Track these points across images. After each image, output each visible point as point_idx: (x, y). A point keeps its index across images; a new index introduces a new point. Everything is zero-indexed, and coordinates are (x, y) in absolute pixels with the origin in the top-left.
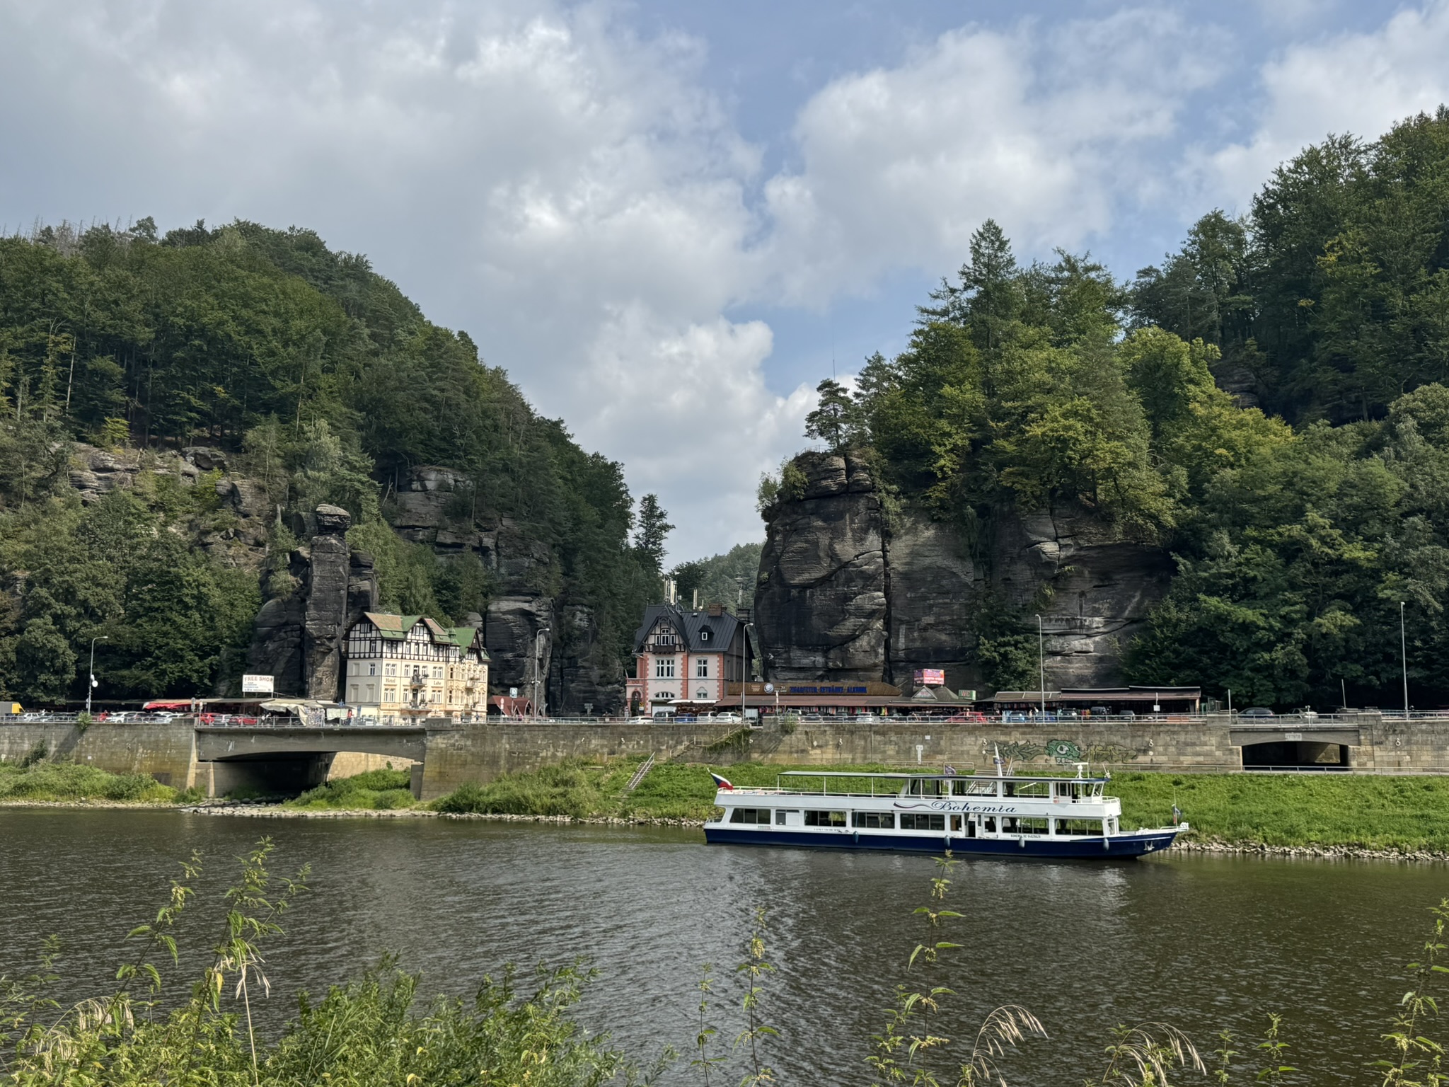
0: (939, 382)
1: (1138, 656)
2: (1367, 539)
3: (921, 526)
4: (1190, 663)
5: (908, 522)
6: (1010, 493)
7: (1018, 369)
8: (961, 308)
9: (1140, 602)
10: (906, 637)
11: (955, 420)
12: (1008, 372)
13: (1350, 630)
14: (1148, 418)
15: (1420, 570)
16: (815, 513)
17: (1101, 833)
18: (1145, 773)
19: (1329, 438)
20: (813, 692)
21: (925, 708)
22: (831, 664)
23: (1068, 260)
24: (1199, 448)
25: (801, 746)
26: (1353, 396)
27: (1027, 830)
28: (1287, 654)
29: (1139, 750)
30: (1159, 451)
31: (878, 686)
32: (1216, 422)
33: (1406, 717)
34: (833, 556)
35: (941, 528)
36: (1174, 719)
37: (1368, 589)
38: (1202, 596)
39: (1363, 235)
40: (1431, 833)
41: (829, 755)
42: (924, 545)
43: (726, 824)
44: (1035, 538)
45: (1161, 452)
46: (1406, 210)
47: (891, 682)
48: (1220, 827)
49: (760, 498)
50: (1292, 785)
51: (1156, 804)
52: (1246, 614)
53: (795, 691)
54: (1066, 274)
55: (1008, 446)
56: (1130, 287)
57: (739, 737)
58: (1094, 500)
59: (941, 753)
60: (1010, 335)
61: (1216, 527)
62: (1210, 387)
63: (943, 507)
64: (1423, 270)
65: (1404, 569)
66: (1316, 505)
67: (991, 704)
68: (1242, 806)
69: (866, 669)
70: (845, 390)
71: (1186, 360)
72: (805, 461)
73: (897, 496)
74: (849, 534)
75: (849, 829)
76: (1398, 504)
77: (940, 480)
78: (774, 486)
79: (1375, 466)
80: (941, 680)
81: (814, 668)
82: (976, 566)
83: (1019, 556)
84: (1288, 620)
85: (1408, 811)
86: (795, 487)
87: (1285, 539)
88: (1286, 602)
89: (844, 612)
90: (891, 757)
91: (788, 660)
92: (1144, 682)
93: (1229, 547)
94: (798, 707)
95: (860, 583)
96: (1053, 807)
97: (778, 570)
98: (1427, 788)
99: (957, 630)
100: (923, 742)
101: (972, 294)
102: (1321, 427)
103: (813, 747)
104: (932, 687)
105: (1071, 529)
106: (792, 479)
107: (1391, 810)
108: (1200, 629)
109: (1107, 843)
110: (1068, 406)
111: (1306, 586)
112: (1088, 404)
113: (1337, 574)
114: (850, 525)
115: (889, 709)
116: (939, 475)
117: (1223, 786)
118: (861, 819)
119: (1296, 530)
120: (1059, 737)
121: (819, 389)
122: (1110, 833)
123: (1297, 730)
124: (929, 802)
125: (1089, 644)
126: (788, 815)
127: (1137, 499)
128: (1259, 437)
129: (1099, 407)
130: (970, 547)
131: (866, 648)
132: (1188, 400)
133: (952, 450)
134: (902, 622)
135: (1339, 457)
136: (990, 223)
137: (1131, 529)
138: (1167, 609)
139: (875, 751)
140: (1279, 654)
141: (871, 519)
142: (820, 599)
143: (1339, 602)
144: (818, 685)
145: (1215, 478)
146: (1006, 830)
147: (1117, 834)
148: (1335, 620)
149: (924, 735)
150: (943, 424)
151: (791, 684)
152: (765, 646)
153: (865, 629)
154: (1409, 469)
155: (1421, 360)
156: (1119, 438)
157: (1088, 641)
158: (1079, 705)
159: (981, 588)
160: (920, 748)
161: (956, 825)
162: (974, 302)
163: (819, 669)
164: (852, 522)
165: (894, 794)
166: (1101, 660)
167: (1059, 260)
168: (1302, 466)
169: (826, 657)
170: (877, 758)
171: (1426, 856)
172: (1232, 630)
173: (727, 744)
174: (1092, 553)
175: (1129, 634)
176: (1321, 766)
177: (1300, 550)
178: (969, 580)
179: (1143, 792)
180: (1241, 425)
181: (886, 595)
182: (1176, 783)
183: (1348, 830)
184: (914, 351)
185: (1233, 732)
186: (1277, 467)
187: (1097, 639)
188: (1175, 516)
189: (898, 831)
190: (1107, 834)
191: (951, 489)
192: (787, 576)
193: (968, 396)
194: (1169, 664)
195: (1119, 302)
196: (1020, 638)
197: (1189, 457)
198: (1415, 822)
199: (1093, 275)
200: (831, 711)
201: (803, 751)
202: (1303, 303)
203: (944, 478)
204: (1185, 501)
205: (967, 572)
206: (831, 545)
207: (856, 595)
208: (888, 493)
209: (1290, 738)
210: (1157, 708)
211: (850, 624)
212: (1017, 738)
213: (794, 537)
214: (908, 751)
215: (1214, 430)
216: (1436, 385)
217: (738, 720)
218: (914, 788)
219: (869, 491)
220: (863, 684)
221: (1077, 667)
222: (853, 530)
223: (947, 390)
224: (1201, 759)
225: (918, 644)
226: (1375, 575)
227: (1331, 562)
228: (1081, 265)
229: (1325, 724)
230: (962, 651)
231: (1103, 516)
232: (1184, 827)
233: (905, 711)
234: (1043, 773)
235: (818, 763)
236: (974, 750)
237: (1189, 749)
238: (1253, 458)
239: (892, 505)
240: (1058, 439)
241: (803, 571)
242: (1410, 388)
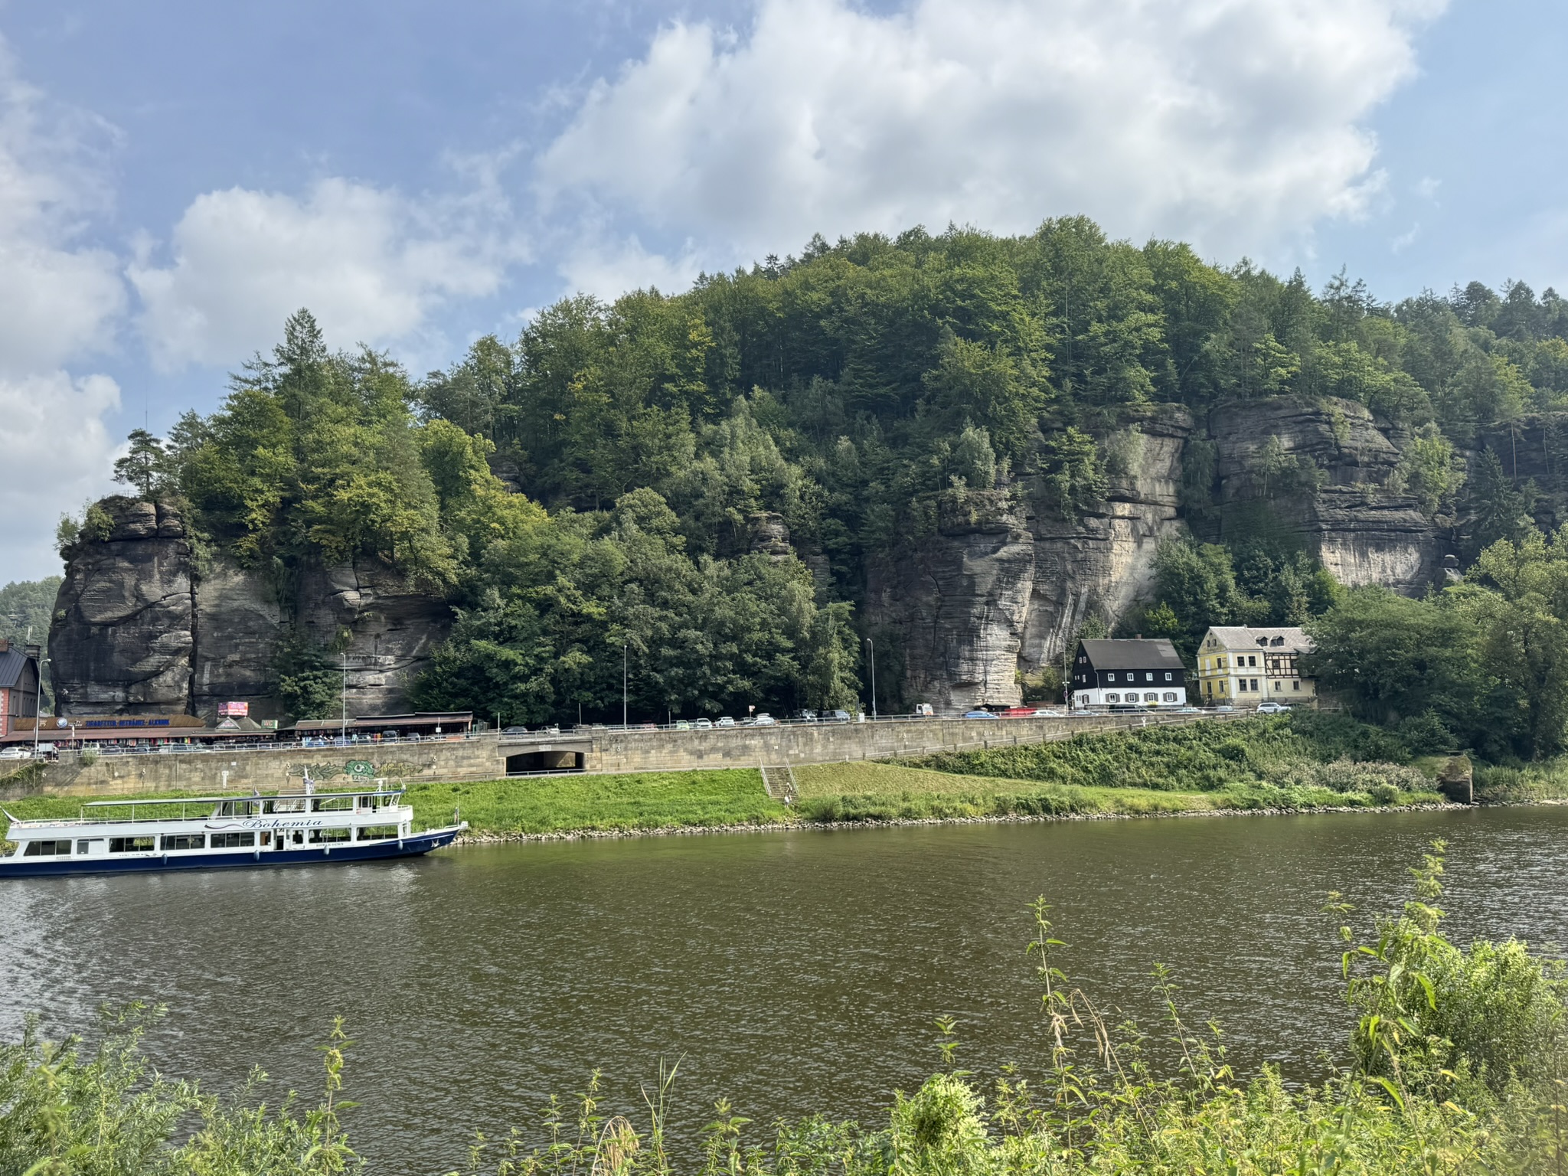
0: (253, 444)
1: (424, 687)
2: (599, 598)
3: (231, 572)
4: (464, 693)
5: (218, 567)
6: (316, 549)
7: (328, 440)
8: (275, 381)
9: (425, 644)
10: (211, 672)
11: (268, 478)
12: (318, 442)
13: (585, 666)
14: (437, 493)
15: (636, 622)
16: (121, 554)
17: (396, 836)
18: (429, 784)
19: (574, 521)
20: (112, 725)
21: (228, 738)
22: (131, 699)
23: (370, 354)
24: (478, 521)
25: (101, 777)
26: (589, 492)
27: (332, 839)
28: (539, 685)
29: (424, 765)
30: (446, 521)
31: (180, 718)
32: (492, 502)
33: (625, 730)
34: (139, 596)
35: (250, 575)
36: (452, 738)
37: (598, 636)
38: (473, 642)
39: (599, 372)
40: (641, 814)
41: (131, 784)
42: (232, 589)
43: (19, 858)
44: (338, 587)
45: (448, 523)
46: (630, 358)
47: (194, 714)
48: (488, 823)
49: (60, 536)
50: (543, 785)
51: (438, 808)
52: (507, 653)
53: (91, 725)
54: (368, 365)
55: (317, 507)
56: (422, 385)
57: (30, 772)
58: (392, 558)
59: (246, 777)
60: (320, 410)
61: (489, 585)
62: (486, 472)
63: (252, 556)
64: (641, 405)
65: (624, 621)
66: (563, 571)
67: (292, 732)
68: (506, 805)
69: (169, 703)
70: (157, 441)
71: (469, 450)
72: (110, 504)
73: (208, 543)
74: (157, 576)
75: (158, 852)
76: (622, 574)
77: (251, 532)
78: (74, 527)
79: (607, 544)
80: (245, 712)
81: (113, 702)
82: (282, 610)
83: (323, 602)
84: (540, 659)
85: (625, 800)
86: (100, 529)
87: (541, 596)
88: (540, 645)
89: (148, 649)
90: (197, 783)
91: (85, 695)
92: (426, 709)
93: (498, 601)
94: (95, 740)
95: (166, 622)
96: (356, 818)
97: (78, 609)
98: (639, 782)
99: (261, 667)
100: (230, 768)
101: (286, 369)
102: (568, 513)
103: (114, 778)
104: (236, 718)
105: (371, 581)
106: (96, 521)
107: (614, 799)
108: (474, 666)
109: (401, 845)
110: (372, 478)
111: (555, 632)
112: (390, 478)
113: (577, 624)
114: (158, 568)
115: (192, 740)
116: (251, 527)
117: (491, 790)
118: (169, 842)
119: (550, 590)
120: (357, 758)
121: (131, 437)
122: (404, 835)
123: (548, 743)
124: (240, 822)
125: (382, 678)
126: (91, 844)
127: (428, 558)
128: (523, 517)
129: (398, 481)
130: (278, 593)
131: (171, 683)
132: (469, 483)
133: (263, 506)
134: (207, 659)
135: (581, 536)
136: (304, 311)
137: (421, 582)
138: (446, 649)
139: (179, 778)
140: (533, 685)
141: (180, 563)
142: (122, 637)
143: (578, 645)
144: (117, 718)
145: (490, 546)
146: (312, 841)
147: (409, 836)
148: (575, 658)
149: (230, 761)
150: (256, 482)
151: (86, 718)
152: (57, 682)
153: (169, 666)
154: (629, 548)
155: (637, 470)
156: (415, 508)
157: (381, 676)
158: (372, 730)
159: (286, 629)
160: (226, 774)
161: (266, 839)
162: (286, 376)
163: (118, 703)
164: (161, 564)
165: (204, 818)
166: (390, 691)
167: (360, 352)
168: (554, 541)
169: (127, 692)
170: (181, 785)
171: (636, 832)
172: (498, 666)
173: (16, 779)
174: (389, 602)
175: (415, 670)
176: (564, 770)
177: (551, 605)
178: (275, 622)
179: (428, 799)
180: (510, 506)
181: (193, 634)
182: (455, 790)
183: (583, 818)
184: (228, 413)
185: (500, 746)
186: (537, 541)
187: (389, 674)
188: (458, 575)
189: (208, 850)
190: (401, 836)
191: (261, 542)
192: (87, 614)
193: (280, 458)
194: (448, 693)
195: (411, 396)
196: (319, 673)
197: (469, 528)
198: (630, 808)
199: (391, 370)
200: (130, 743)
201: (102, 782)
202: (557, 417)
203: (255, 530)
204: (465, 562)
205: (273, 615)
206: (137, 587)
207: (161, 633)
208: (199, 540)
209: (543, 749)
210: (438, 730)
211: (153, 661)
212: (319, 761)
213: (97, 577)
214: (214, 777)
215: (490, 508)
216: (648, 489)
217: (27, 755)
218: (226, 809)
219: (179, 537)
220: (166, 717)
221: (370, 698)
222: (160, 572)
223: (260, 451)
224: (474, 769)
225: (222, 679)
226: (603, 625)
227: (573, 615)
228: (380, 360)
229: (567, 737)
230: (266, 685)
231: (398, 571)
232: (465, 825)
233: (209, 741)
234: (341, 790)
235: (119, 793)
236: (278, 773)
237: (465, 762)
238: (518, 532)
239: (202, 550)
240: (363, 504)
241: (106, 610)
242: (630, 489)
